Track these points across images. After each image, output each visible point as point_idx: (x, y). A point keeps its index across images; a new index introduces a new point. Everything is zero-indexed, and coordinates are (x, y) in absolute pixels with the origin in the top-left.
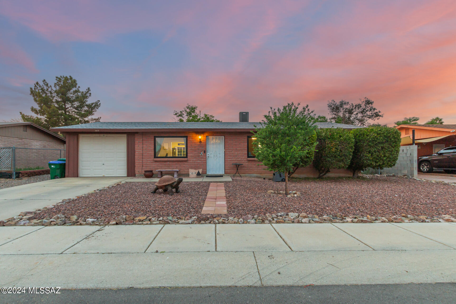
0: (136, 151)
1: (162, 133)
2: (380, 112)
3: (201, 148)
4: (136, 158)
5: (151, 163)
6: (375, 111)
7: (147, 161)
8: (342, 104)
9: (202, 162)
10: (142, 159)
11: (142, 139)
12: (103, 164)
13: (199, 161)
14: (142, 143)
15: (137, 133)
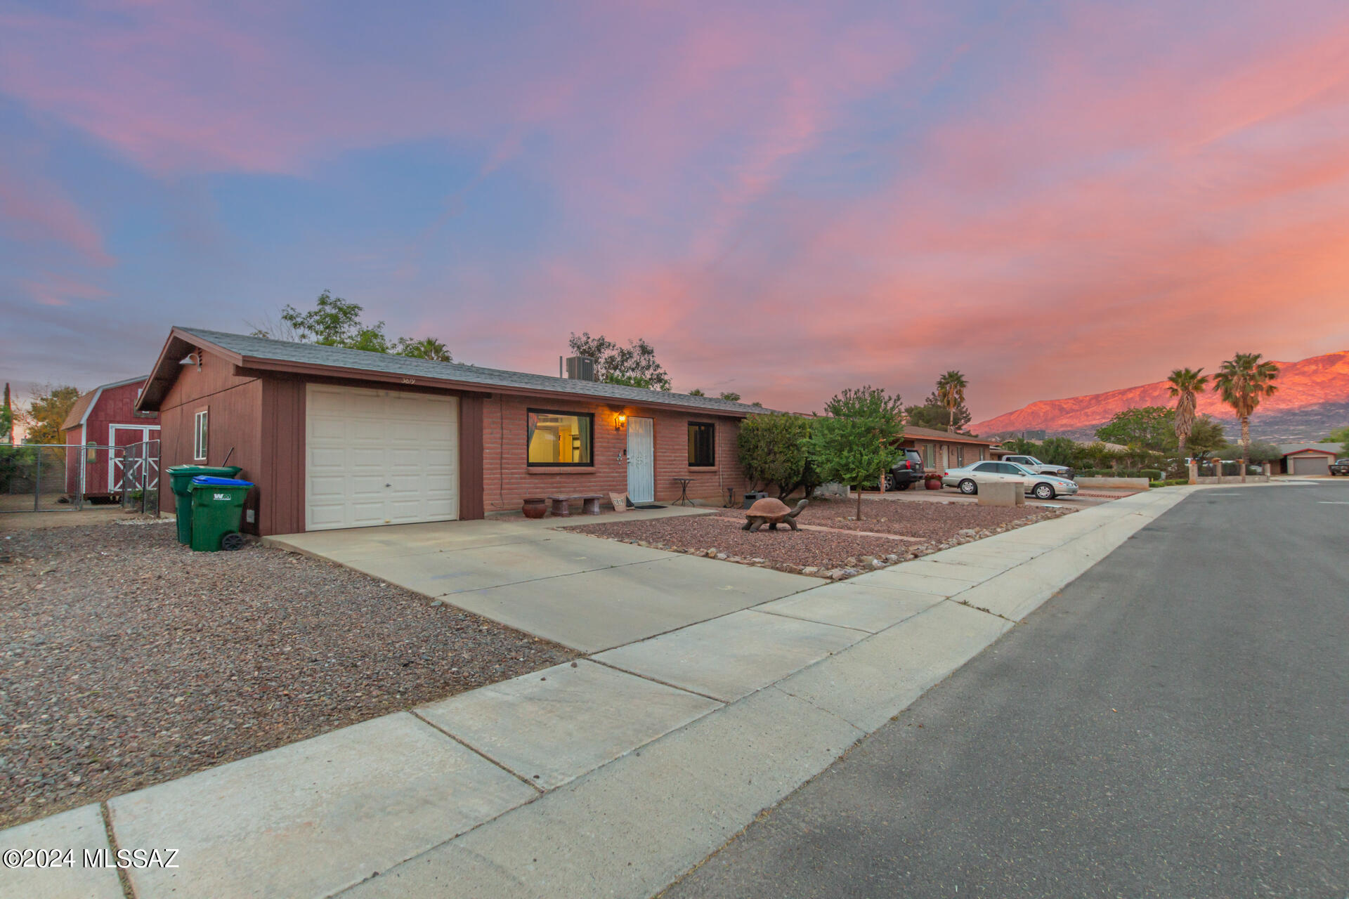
0: (486, 445)
1: (544, 399)
2: (665, 374)
3: (619, 443)
4: (485, 466)
5: (521, 478)
6: (659, 371)
7: (512, 473)
8: (601, 345)
9: (619, 477)
10: (501, 469)
11: (499, 414)
12: (388, 486)
13: (616, 474)
14: (500, 426)
15: (489, 395)
